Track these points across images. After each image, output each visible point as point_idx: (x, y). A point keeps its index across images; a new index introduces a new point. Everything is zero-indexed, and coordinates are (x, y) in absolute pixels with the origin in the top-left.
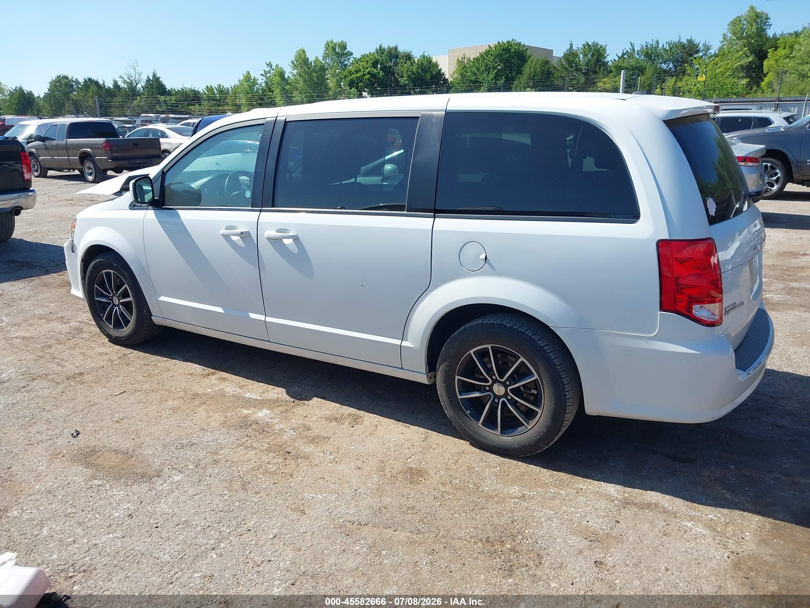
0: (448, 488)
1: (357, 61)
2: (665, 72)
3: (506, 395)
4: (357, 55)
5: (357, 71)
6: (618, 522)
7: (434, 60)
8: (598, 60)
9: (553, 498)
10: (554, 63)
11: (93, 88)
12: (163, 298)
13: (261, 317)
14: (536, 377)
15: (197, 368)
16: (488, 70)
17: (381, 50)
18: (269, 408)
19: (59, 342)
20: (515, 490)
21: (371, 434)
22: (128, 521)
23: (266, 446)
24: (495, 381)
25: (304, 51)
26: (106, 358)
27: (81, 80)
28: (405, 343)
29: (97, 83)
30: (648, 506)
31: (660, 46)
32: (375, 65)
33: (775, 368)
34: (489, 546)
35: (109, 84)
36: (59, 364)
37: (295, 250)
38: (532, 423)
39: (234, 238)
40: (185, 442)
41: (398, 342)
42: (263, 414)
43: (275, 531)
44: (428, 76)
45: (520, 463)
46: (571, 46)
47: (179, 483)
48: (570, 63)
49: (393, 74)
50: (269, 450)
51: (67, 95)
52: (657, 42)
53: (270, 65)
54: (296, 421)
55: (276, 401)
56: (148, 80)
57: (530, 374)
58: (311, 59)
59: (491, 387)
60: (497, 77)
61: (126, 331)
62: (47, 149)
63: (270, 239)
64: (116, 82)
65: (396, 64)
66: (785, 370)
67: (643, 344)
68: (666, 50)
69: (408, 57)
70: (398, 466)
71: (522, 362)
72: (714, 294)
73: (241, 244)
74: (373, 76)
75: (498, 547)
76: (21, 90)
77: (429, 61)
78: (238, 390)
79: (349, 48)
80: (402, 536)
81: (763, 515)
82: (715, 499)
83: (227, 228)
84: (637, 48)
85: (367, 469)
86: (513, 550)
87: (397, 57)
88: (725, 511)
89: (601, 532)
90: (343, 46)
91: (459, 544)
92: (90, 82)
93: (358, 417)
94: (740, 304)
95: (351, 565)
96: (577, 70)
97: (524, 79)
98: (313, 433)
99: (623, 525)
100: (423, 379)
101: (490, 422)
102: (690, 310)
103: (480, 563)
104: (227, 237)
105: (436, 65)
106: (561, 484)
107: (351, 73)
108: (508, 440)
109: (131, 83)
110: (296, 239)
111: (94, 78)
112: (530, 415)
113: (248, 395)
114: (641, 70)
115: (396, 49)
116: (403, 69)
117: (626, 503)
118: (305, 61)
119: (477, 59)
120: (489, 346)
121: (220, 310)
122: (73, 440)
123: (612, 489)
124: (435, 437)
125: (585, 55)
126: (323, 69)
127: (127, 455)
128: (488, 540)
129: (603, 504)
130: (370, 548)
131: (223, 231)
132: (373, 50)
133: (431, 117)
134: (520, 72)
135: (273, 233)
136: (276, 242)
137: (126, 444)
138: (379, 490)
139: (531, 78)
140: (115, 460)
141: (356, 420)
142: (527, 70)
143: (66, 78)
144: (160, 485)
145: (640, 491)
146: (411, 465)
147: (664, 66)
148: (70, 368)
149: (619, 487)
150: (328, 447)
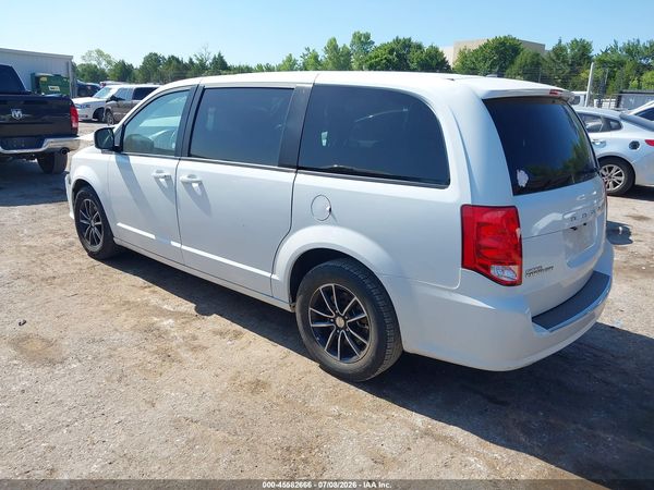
0: (281, 401)
1: (377, 49)
2: (644, 66)
3: (345, 328)
4: (377, 44)
5: (376, 57)
6: (409, 449)
7: (440, 50)
8: (583, 54)
9: (363, 421)
10: (544, 55)
11: (174, 63)
12: (119, 224)
13: (178, 245)
14: (366, 315)
15: (140, 281)
16: (485, 59)
17: (397, 41)
18: (176, 319)
19: (53, 252)
20: (335, 409)
21: (242, 349)
22: (20, 395)
23: (155, 348)
24: (338, 315)
25: (335, 40)
26: (78, 267)
27: (167, 57)
28: (274, 277)
29: (177, 60)
30: (444, 439)
31: (641, 44)
32: (391, 52)
33: (630, 330)
34: (286, 455)
35: (186, 61)
36: (42, 269)
37: (199, 193)
38: (363, 353)
39: (162, 180)
40: (97, 338)
41: (269, 275)
42: (167, 323)
43: (122, 418)
44: (434, 63)
45: (352, 387)
46: (560, 42)
47: (73, 370)
48: (558, 56)
49: (406, 60)
50: (156, 352)
51: (155, 68)
52: (638, 41)
53: (308, 49)
54: (189, 331)
55: (182, 314)
56: (215, 58)
57: (361, 312)
58: (340, 45)
59: (334, 319)
60: (492, 66)
61: (97, 248)
62: (118, 106)
63: (183, 183)
64: (191, 59)
65: (409, 52)
66: (640, 332)
67: (446, 295)
68: (647, 48)
69: (419, 47)
70: (250, 377)
71: (356, 301)
72: (515, 257)
73: (165, 185)
74: (388, 61)
75: (293, 456)
76: (123, 62)
77: (436, 50)
78: (160, 302)
79: (372, 39)
80: (220, 435)
81: (547, 461)
82: (509, 440)
83: (158, 172)
84: (620, 45)
85: (222, 377)
86: (305, 461)
87: (410, 46)
88: (513, 452)
89: (389, 456)
90: (367, 36)
91: (262, 448)
92: (173, 58)
93: (241, 333)
94: (547, 269)
95: (165, 454)
96: (564, 62)
97: (515, 68)
98: (196, 343)
99: (411, 453)
100: (287, 307)
101: (333, 349)
102: (488, 269)
103: (270, 467)
104: (157, 178)
105: (442, 54)
106: (378, 409)
107: (371, 58)
108: (344, 365)
109: (202, 61)
110: (200, 183)
111: (176, 56)
112: (361, 347)
113: (165, 307)
114: (621, 64)
115: (410, 40)
116: (414, 56)
117: (427, 433)
118: (335, 47)
119: (476, 51)
120: (333, 285)
121: (153, 237)
122: (18, 328)
123: (419, 420)
124: (294, 357)
125: (573, 50)
126: (349, 54)
127: (50, 343)
128: (288, 449)
129: (404, 432)
130: (188, 442)
131: (154, 174)
132: (390, 41)
133: (302, 88)
134: (512, 62)
135: (184, 177)
136: (187, 184)
137: (53, 335)
138: (224, 395)
139: (522, 67)
140: (39, 345)
141: (237, 335)
142: (518, 61)
143: (156, 55)
144: (59, 370)
145: (444, 424)
146: (261, 378)
147: (643, 61)
148: (49, 272)
149: (427, 419)
150: (202, 355)
